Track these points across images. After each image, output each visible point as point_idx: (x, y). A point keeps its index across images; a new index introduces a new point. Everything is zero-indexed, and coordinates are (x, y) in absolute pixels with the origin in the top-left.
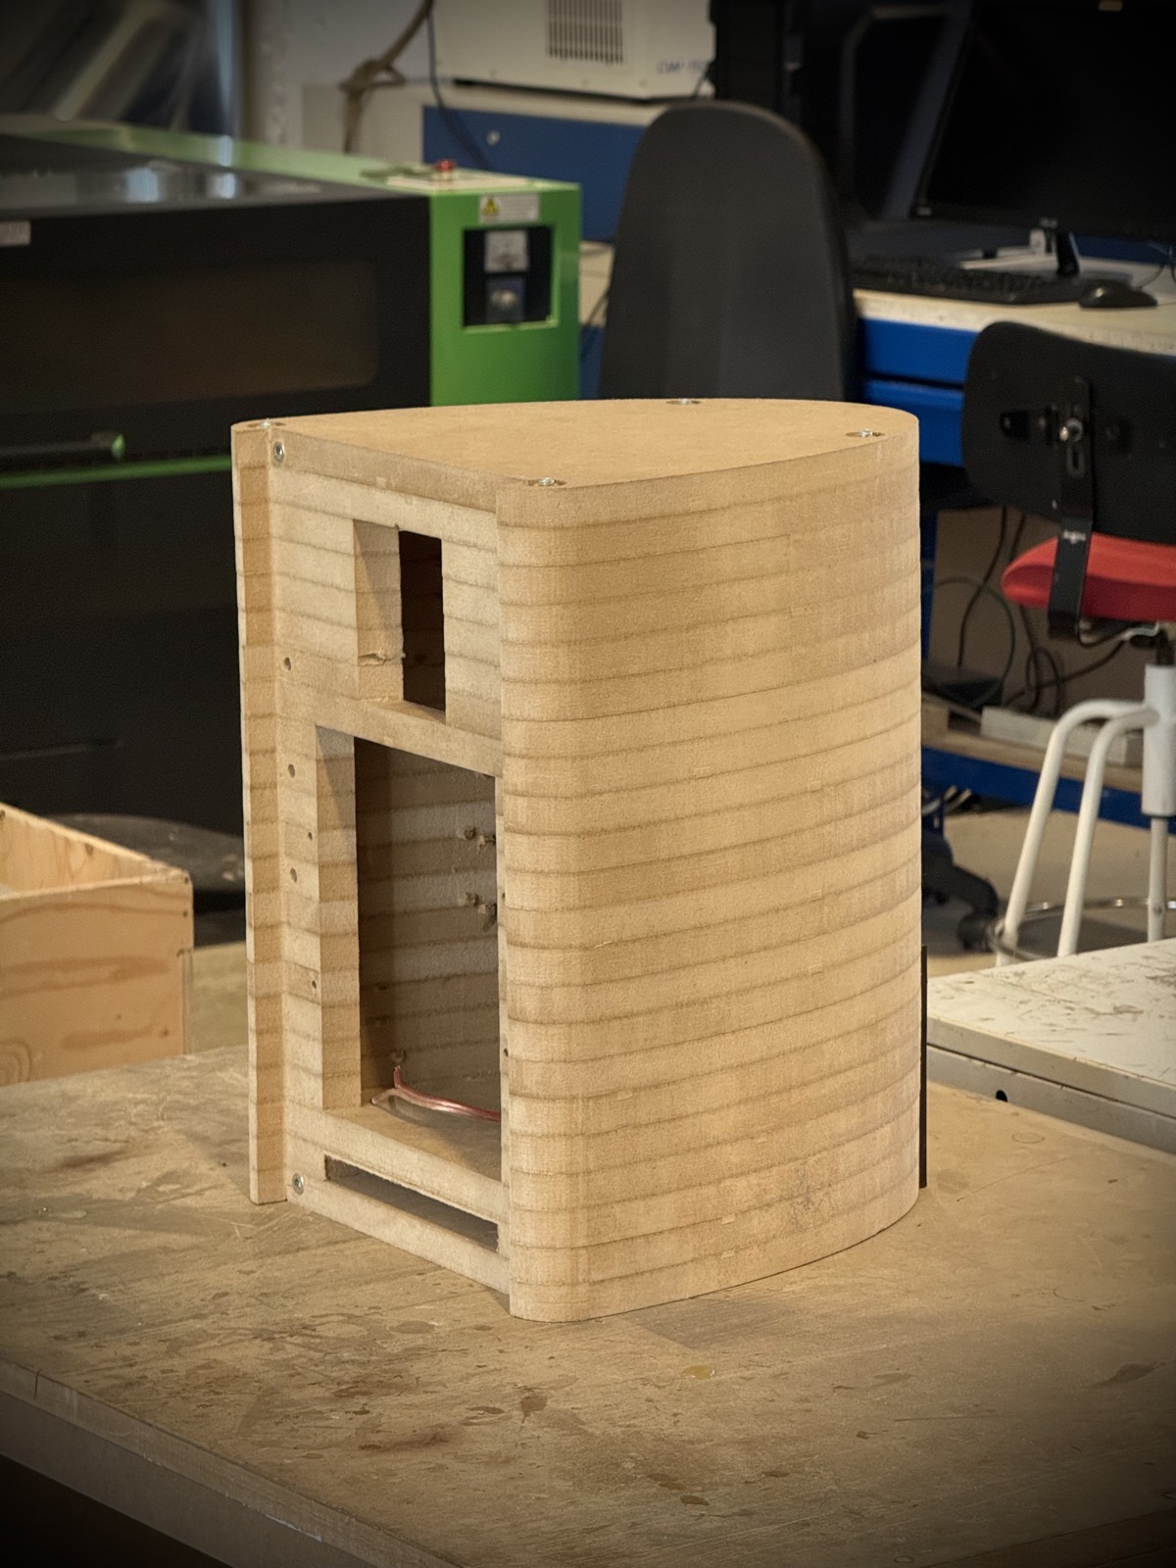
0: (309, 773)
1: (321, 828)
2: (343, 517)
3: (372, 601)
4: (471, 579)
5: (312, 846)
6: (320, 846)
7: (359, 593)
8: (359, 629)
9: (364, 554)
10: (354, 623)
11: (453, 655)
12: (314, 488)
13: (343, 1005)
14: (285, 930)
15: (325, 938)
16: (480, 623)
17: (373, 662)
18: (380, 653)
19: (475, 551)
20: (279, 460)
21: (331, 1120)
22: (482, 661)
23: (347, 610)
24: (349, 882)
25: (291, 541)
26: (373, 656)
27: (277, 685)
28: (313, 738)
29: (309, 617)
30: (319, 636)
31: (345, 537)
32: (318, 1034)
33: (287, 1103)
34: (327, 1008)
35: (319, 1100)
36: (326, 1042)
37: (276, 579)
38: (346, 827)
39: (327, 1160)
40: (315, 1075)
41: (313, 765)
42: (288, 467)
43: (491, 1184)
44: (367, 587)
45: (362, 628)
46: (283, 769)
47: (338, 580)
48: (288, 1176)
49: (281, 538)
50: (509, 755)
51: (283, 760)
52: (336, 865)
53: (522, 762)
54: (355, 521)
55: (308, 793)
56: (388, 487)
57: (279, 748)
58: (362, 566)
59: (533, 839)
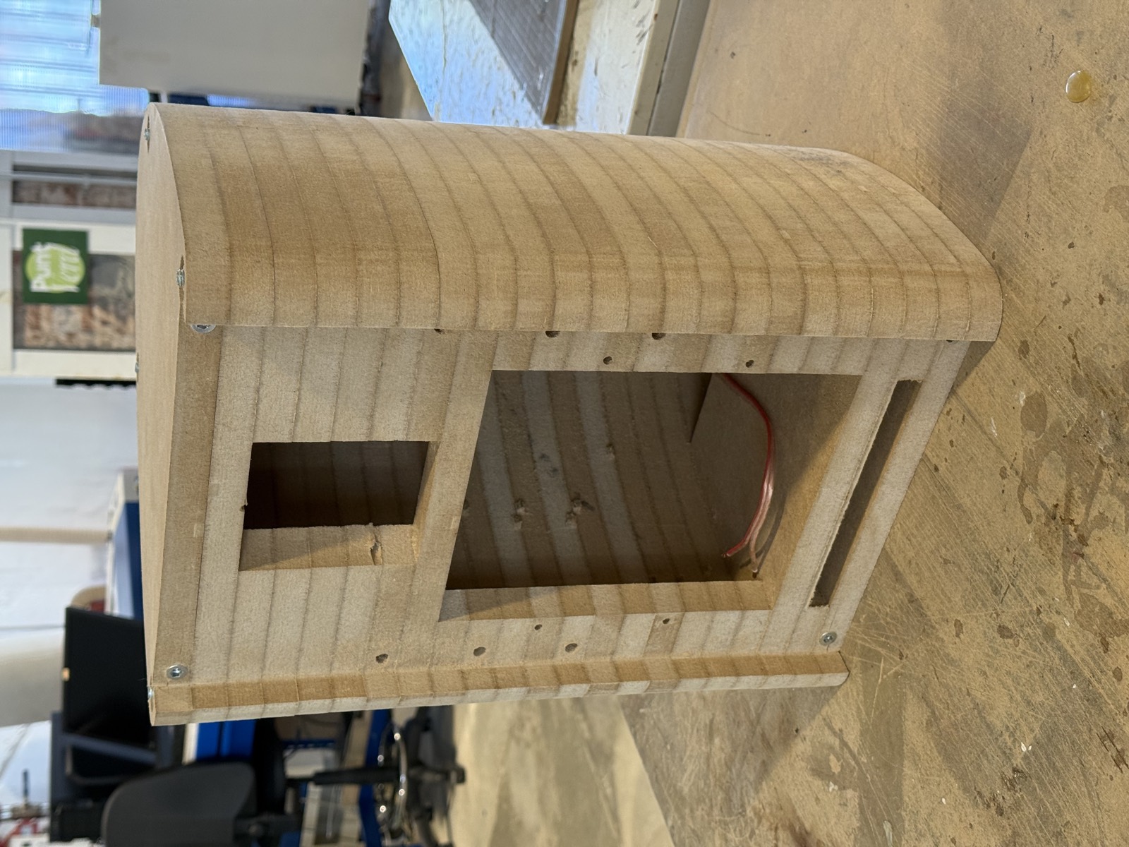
0: (483, 629)
1: (531, 615)
2: (238, 584)
3: (320, 553)
4: (292, 397)
5: (547, 623)
6: (547, 616)
7: (313, 565)
8: (347, 564)
9: (274, 561)
10: (342, 570)
11: (371, 429)
12: (210, 626)
13: (681, 595)
14: (619, 658)
15: (626, 610)
16: (338, 386)
17: (378, 554)
18: (370, 545)
19: (263, 391)
20: (186, 674)
21: (782, 599)
22: (377, 386)
23: (330, 576)
24: (576, 592)
25: (264, 655)
26: (373, 551)
27: (401, 671)
28: (450, 624)
29: (337, 630)
30: (355, 616)
31: (258, 579)
32: (708, 615)
33: (762, 653)
34: (686, 608)
35: (761, 614)
36: (714, 608)
37: (302, 675)
38: (528, 596)
39: (812, 605)
40: (742, 618)
41: (476, 623)
42: (192, 660)
43: (863, 388)
44: (306, 558)
45: (347, 562)
46: (477, 662)
47: (300, 592)
48: (820, 650)
49: (262, 669)
50: (475, 319)
51: (471, 663)
52: (562, 603)
53: (483, 304)
54: (240, 569)
55: (500, 630)
56: (203, 520)
57: (459, 667)
58: (285, 563)
59: (559, 295)
